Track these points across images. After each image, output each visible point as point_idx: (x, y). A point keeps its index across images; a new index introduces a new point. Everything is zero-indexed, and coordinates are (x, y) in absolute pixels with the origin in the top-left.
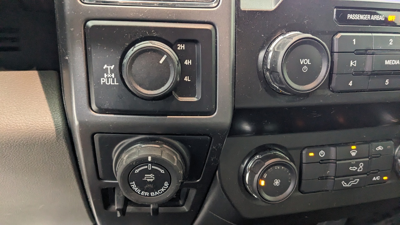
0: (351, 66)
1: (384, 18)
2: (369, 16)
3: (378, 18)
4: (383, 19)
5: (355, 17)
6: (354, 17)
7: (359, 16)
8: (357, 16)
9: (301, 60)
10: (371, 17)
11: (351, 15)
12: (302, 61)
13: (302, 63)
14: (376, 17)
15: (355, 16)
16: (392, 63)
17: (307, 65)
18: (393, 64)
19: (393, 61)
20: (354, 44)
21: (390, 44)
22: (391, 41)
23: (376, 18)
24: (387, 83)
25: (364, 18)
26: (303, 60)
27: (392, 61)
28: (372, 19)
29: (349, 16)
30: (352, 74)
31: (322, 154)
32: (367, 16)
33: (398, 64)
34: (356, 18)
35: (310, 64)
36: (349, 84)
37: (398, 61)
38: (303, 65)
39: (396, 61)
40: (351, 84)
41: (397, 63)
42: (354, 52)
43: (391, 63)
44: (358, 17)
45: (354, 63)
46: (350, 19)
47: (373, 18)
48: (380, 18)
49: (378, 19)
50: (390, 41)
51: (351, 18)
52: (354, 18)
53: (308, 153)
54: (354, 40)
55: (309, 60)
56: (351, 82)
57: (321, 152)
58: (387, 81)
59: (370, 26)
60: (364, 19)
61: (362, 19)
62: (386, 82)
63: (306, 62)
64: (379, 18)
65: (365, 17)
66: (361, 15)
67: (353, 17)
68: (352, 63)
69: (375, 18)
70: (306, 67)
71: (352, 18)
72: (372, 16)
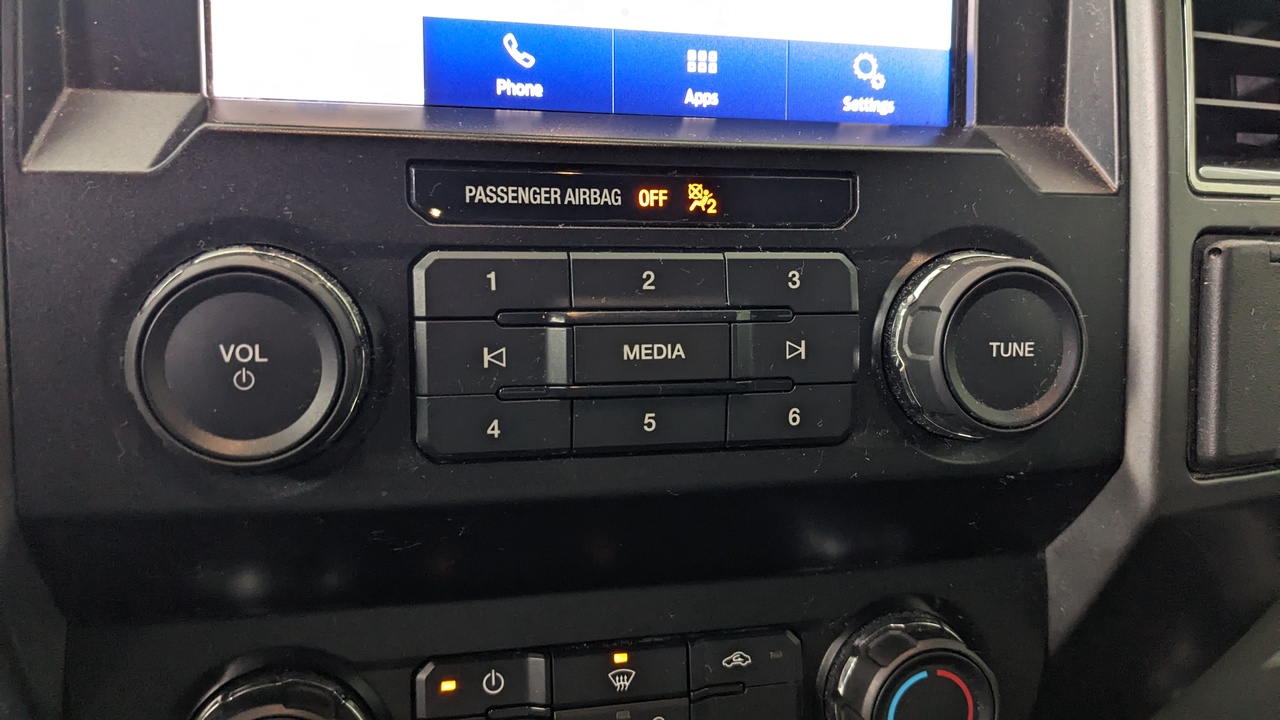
0: (486, 365)
1: (619, 198)
2: (556, 193)
3: (593, 196)
4: (616, 201)
5: (498, 196)
6: (494, 196)
7: (516, 191)
8: (507, 193)
9: (222, 347)
10: (563, 197)
11: (480, 188)
12: (227, 353)
13: (227, 359)
14: (585, 193)
15: (496, 193)
16: (652, 354)
17: (252, 365)
18: (656, 357)
19: (656, 346)
20: (493, 288)
21: (646, 287)
22: (649, 277)
23: (586, 197)
24: (650, 425)
25: (535, 199)
26: (232, 347)
27: (652, 349)
28: (570, 202)
29: (471, 191)
30: (497, 393)
31: (493, 683)
32: (548, 192)
33: (679, 356)
34: (502, 198)
35: (265, 360)
36: (489, 432)
37: (678, 346)
38: (235, 365)
39: (669, 346)
40: (494, 429)
41: (676, 353)
42: (494, 318)
43: (647, 355)
44: (511, 195)
45: (499, 357)
46: (476, 201)
47: (572, 199)
48: (604, 199)
49: (596, 200)
50: (644, 276)
51: (481, 200)
52: (491, 198)
53: (434, 682)
54: (492, 276)
55: (257, 347)
56: (495, 423)
57: (489, 675)
58: (648, 418)
59: (561, 227)
60: (538, 201)
61: (527, 202)
62: (646, 421)
63: (244, 353)
64: (597, 196)
65: (537, 196)
66: (520, 189)
67: (487, 195)
68: (487, 358)
69: (582, 197)
70: (248, 372)
71: (483, 197)
72: (570, 190)
